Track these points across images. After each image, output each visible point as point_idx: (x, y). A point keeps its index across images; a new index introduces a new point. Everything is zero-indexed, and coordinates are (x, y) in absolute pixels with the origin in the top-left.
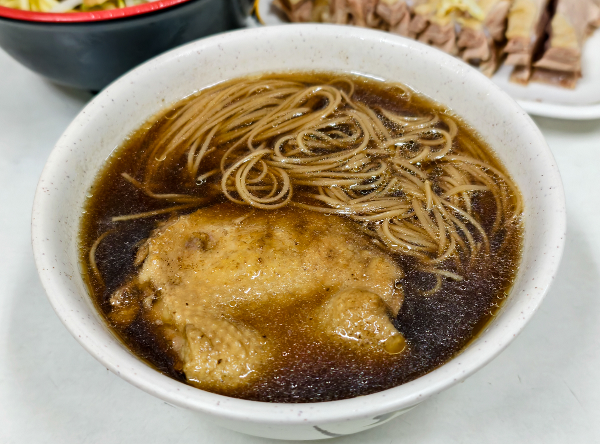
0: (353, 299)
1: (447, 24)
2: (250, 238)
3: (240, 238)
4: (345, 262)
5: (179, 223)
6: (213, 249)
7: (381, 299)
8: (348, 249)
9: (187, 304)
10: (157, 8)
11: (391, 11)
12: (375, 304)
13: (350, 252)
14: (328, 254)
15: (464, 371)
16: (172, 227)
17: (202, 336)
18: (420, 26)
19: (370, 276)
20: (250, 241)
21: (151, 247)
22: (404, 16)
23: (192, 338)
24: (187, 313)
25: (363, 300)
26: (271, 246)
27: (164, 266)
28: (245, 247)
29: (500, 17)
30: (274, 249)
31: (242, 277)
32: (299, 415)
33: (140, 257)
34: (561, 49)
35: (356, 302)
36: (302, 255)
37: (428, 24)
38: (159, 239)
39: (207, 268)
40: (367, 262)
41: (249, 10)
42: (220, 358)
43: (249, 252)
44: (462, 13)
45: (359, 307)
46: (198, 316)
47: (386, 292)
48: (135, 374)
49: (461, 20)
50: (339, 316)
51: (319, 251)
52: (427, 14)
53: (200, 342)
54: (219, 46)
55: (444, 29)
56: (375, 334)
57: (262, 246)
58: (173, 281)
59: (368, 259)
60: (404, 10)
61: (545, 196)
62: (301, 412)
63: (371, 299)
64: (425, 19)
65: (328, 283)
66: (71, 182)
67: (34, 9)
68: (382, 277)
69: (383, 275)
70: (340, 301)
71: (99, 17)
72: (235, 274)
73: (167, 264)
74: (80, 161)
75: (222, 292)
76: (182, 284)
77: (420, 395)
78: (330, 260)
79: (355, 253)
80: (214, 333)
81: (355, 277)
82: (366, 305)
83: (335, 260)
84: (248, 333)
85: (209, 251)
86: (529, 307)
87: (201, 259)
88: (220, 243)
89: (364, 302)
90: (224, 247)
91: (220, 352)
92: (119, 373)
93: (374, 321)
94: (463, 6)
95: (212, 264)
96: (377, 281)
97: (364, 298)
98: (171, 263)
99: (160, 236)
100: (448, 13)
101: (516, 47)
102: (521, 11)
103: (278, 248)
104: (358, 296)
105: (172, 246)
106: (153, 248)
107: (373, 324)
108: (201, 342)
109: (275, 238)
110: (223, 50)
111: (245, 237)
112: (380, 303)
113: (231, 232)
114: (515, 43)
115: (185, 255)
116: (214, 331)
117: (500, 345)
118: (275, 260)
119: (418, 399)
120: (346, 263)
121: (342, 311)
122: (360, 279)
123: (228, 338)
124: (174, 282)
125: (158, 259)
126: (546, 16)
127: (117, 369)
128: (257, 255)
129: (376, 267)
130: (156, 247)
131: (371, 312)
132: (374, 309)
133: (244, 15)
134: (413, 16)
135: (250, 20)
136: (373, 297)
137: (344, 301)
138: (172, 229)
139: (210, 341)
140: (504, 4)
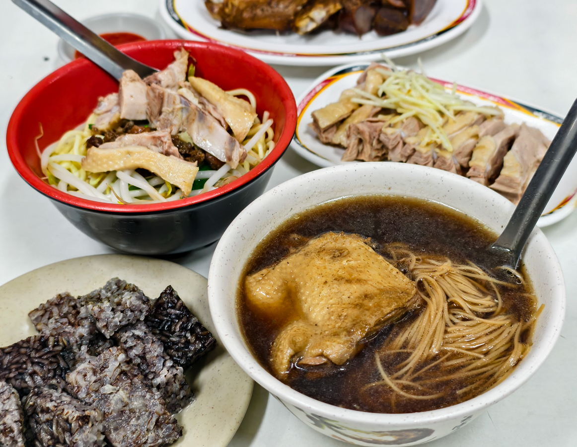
1: (426, 153)
11: (389, 139)
18: (409, 152)
22: (399, 143)
29: (468, 151)
32: (251, 368)
34: (507, 177)
37: (414, 150)
44: (440, 146)
49: (438, 150)
52: (414, 144)
55: (425, 156)
60: (399, 139)
64: (412, 147)
94: (439, 141)
100: (428, 144)
101: (476, 173)
102: (483, 147)
114: (474, 170)
134: (404, 144)
140: (472, 141)
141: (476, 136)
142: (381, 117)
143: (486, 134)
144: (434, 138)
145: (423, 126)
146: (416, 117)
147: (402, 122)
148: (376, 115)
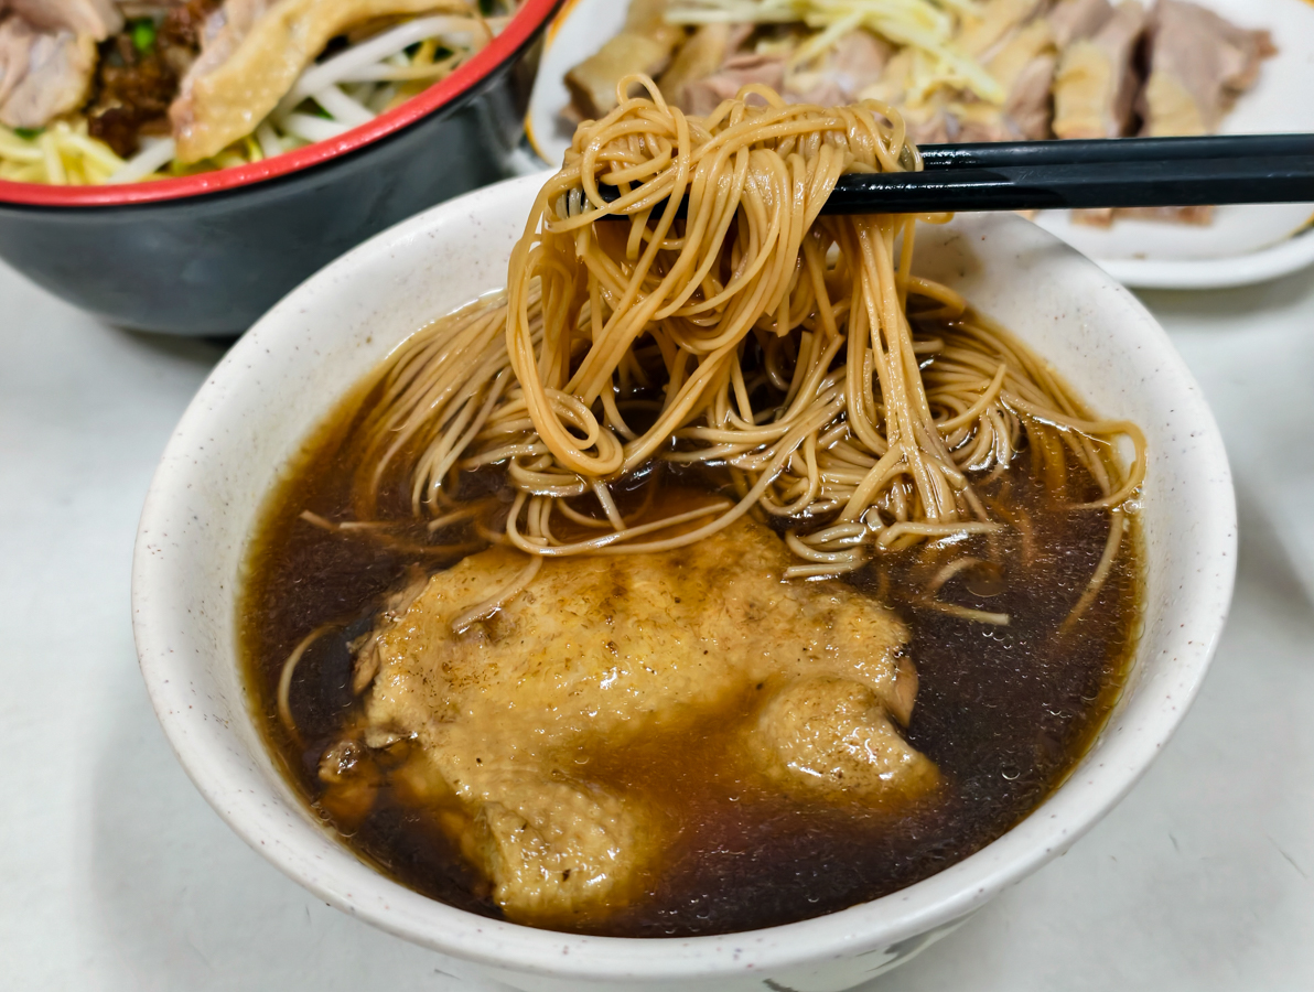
0: (814, 700)
1: (929, 120)
2: (583, 602)
3: (562, 606)
4: (783, 625)
5: (432, 592)
6: (509, 636)
7: (872, 692)
8: (785, 597)
9: (479, 761)
10: (334, 153)
12: (860, 703)
13: (793, 604)
14: (746, 614)
15: (1064, 831)
16: (420, 602)
17: (524, 828)
19: (842, 647)
20: (585, 610)
21: (383, 651)
23: (502, 833)
24: (483, 778)
25: (835, 698)
26: (627, 613)
27: (417, 685)
28: (576, 624)
29: (1037, 94)
30: (635, 619)
31: (579, 687)
32: (736, 957)
33: (364, 675)
35: (822, 706)
36: (693, 623)
38: (398, 631)
39: (506, 677)
40: (831, 619)
41: (516, 136)
42: (567, 868)
43: (587, 633)
44: (959, 95)
45: (829, 715)
46: (504, 781)
47: (880, 676)
48: (387, 908)
49: (957, 108)
50: (791, 738)
51: (727, 611)
53: (521, 840)
54: (471, 217)
56: (871, 765)
57: (611, 617)
58: (440, 714)
59: (831, 612)
61: (1184, 452)
62: (739, 950)
63: (851, 694)
65: (757, 674)
66: (202, 528)
67: (75, 181)
68: (867, 646)
69: (868, 642)
70: (789, 706)
71: (217, 185)
72: (564, 683)
73: (422, 681)
74: (216, 482)
75: (545, 724)
76: (459, 719)
77: (981, 890)
78: (753, 625)
79: (801, 605)
80: (545, 813)
81: (809, 654)
82: (843, 708)
83: (763, 623)
84: (611, 803)
85: (503, 642)
86: (1181, 685)
87: (491, 662)
88: (523, 623)
89: (839, 703)
90: (534, 628)
91: (564, 855)
92: (352, 909)
93: (865, 739)
94: (958, 80)
95: (516, 669)
96: (859, 656)
97: (837, 693)
98: (430, 678)
99: (399, 625)
100: (928, 96)
102: (1079, 75)
103: (643, 617)
104: (824, 693)
105: (424, 641)
106: (388, 651)
107: (863, 747)
108: (523, 839)
109: (631, 595)
110: (479, 224)
111: (573, 603)
112: (871, 699)
113: (542, 596)
115: (456, 656)
116: (545, 810)
117: (1132, 769)
118: (641, 642)
119: (976, 898)
120: (788, 627)
121: (796, 728)
122: (820, 656)
123: (576, 821)
124: (443, 717)
125: (401, 673)
126: (1133, 80)
127: (348, 902)
128: (605, 637)
129: (850, 627)
130: (394, 649)
131: (856, 719)
132: (860, 714)
133: (508, 148)
135: (519, 158)
136: (854, 689)
137: (798, 707)
138: (420, 605)
139: (541, 832)
140: (1043, 65)
141: (1051, 49)
142: (764, 48)
143: (1075, 37)
144: (941, 73)
145: (892, 48)
146: (868, 30)
147: (833, 51)
148: (749, 44)
